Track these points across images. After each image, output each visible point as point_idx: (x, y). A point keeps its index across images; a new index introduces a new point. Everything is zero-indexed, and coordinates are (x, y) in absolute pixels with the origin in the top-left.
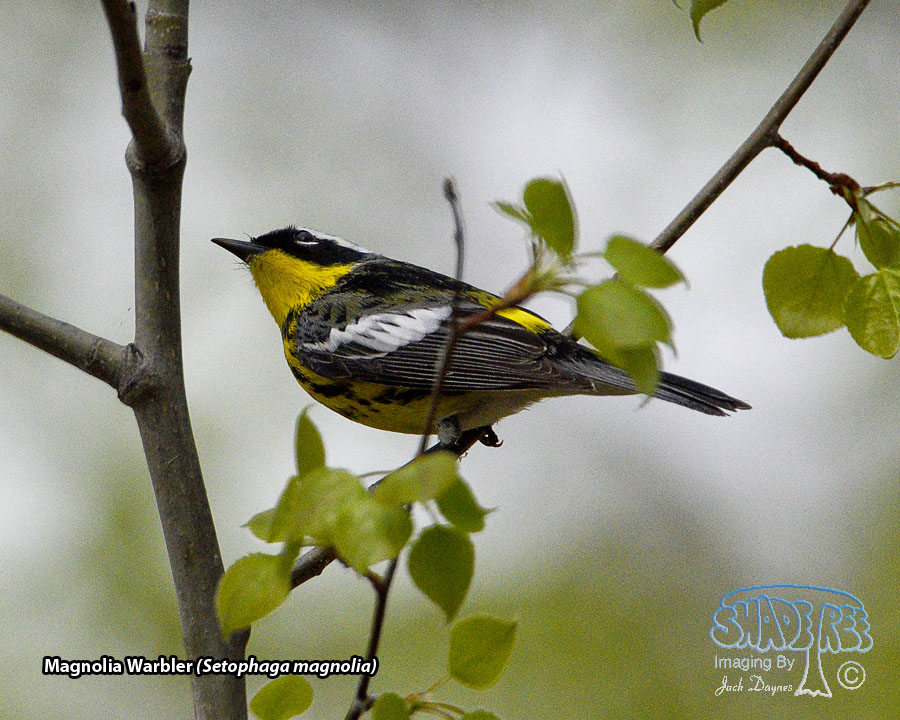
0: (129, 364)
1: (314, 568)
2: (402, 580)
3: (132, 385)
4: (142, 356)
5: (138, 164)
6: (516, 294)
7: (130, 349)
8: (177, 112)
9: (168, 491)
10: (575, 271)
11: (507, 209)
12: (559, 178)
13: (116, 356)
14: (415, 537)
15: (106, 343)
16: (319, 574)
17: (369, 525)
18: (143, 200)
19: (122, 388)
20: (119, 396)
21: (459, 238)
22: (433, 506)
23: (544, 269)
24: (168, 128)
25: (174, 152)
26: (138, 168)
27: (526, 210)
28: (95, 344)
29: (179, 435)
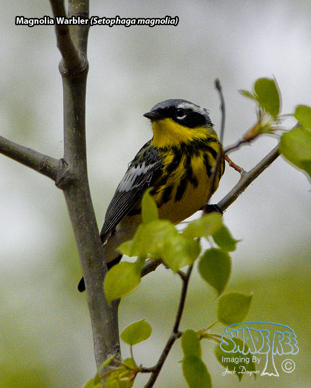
0: (61, 169)
1: (152, 267)
2: (196, 275)
3: (62, 178)
4: (67, 165)
5: (65, 71)
6: (250, 135)
7: (61, 161)
8: (84, 45)
9: (80, 230)
10: (280, 123)
11: (246, 94)
12: (273, 78)
13: (54, 165)
14: (202, 254)
15: (49, 158)
16: (154, 270)
17: (179, 248)
18: (68, 88)
19: (58, 180)
20: (56, 184)
21: (223, 108)
22: (211, 238)
23: (264, 123)
24: (79, 53)
25: (83, 65)
26: (65, 72)
27: (256, 94)
28: (44, 159)
29: (85, 203)
